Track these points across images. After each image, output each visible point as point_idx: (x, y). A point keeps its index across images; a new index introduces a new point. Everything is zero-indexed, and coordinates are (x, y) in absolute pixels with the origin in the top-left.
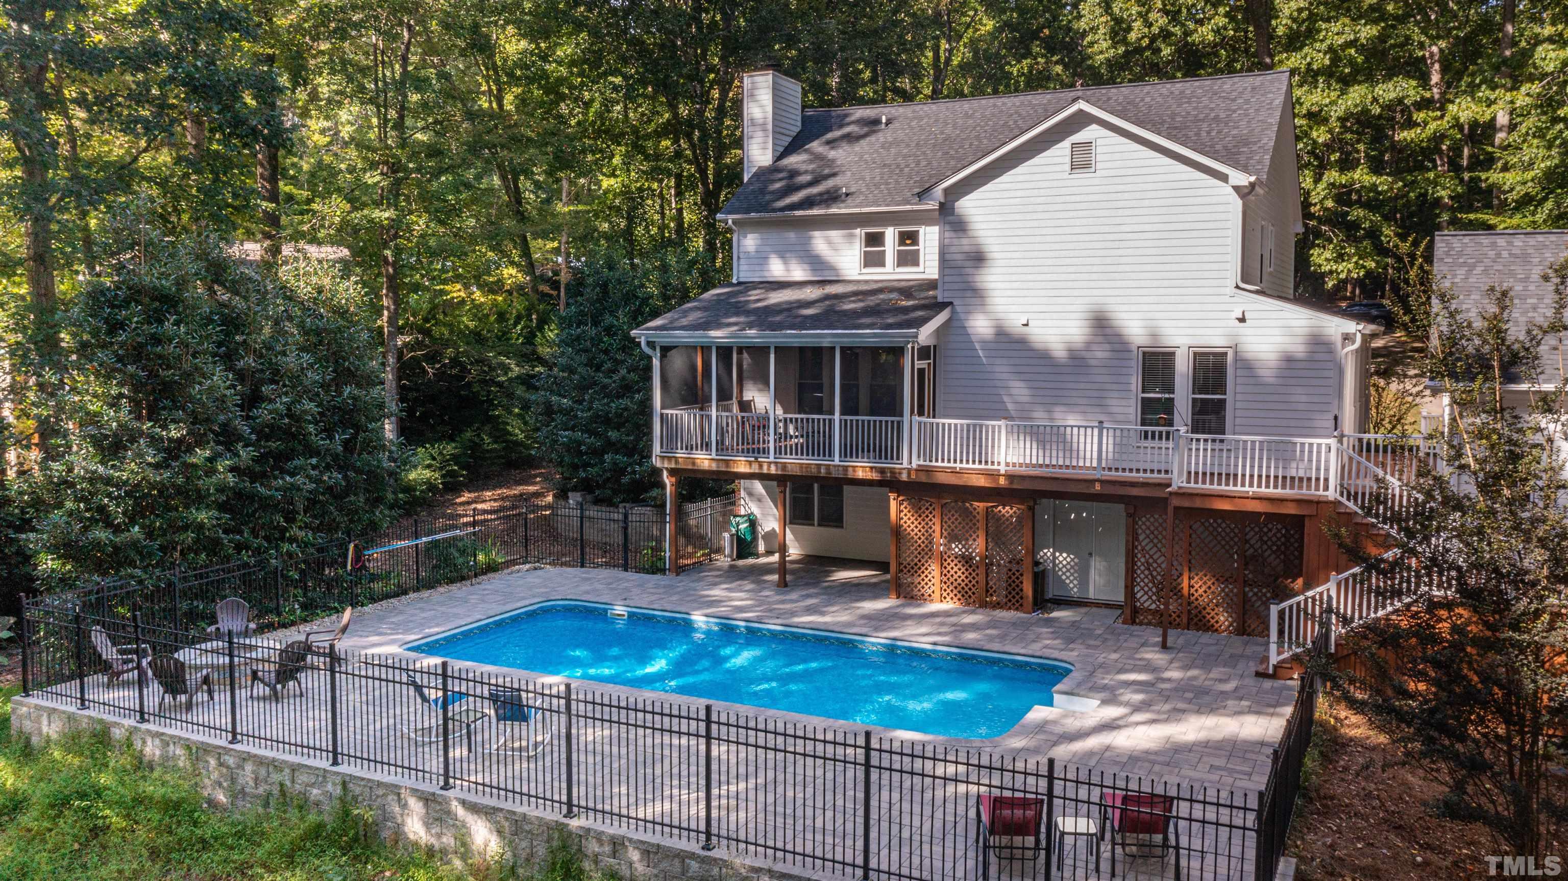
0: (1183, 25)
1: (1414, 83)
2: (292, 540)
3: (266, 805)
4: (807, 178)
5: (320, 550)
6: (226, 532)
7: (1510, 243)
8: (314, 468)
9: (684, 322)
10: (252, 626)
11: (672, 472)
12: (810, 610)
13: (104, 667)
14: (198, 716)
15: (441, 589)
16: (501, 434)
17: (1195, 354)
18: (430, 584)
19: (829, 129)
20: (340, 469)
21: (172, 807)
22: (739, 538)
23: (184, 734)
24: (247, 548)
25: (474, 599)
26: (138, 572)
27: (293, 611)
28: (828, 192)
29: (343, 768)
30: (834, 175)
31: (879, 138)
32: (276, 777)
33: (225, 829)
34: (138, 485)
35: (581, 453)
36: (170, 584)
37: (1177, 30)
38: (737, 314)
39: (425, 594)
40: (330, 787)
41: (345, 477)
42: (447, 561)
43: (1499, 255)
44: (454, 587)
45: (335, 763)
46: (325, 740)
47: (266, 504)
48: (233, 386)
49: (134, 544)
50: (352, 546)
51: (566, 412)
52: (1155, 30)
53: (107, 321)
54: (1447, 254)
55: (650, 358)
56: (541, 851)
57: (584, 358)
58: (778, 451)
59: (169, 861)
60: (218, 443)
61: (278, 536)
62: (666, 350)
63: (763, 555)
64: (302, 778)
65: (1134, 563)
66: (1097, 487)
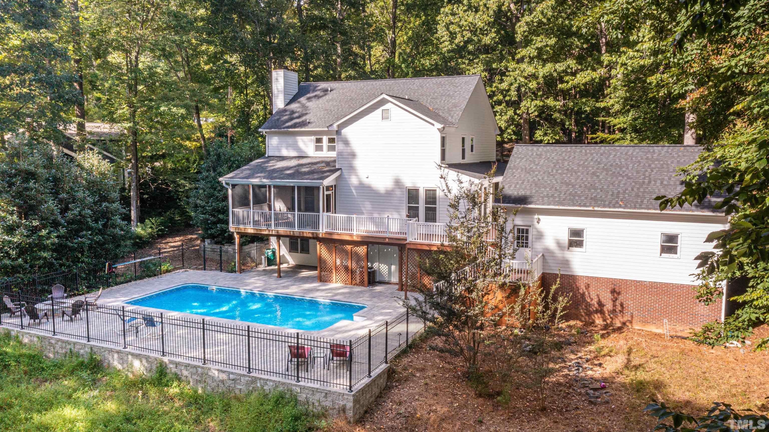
0: (478, 36)
1: (575, 62)
2: (82, 262)
3: (65, 357)
4: (297, 115)
5: (95, 265)
6: (55, 260)
7: (538, 150)
8: (91, 235)
9: (241, 175)
10: (66, 295)
11: (238, 233)
12: (284, 287)
13: (9, 310)
14: (43, 327)
15: (145, 280)
16: (183, 213)
17: (426, 190)
18: (141, 278)
19: (308, 92)
20: (102, 234)
21: (31, 357)
22: (268, 258)
23: (37, 333)
24: (64, 265)
25: (156, 283)
26: (21, 276)
27: (83, 289)
28: (303, 122)
29: (91, 343)
30: (306, 114)
31: (327, 97)
32: (69, 347)
33: (50, 364)
34: (21, 243)
35: (209, 224)
36: (34, 280)
37: (475, 39)
38: (261, 172)
39: (138, 282)
40: (86, 349)
41: (103, 238)
42: (148, 268)
43: (532, 154)
44: (151, 279)
45: (89, 341)
46: (85, 334)
47: (72, 249)
48: (56, 206)
49: (20, 266)
50: (107, 264)
51: (203, 207)
52: (466, 39)
53: (7, 182)
54: (516, 153)
55: (227, 190)
56: (154, 367)
57: (209, 185)
58: (276, 225)
59: (31, 375)
60: (52, 227)
61: (76, 260)
62: (234, 186)
64: (78, 347)
65: (402, 268)
66: (387, 240)
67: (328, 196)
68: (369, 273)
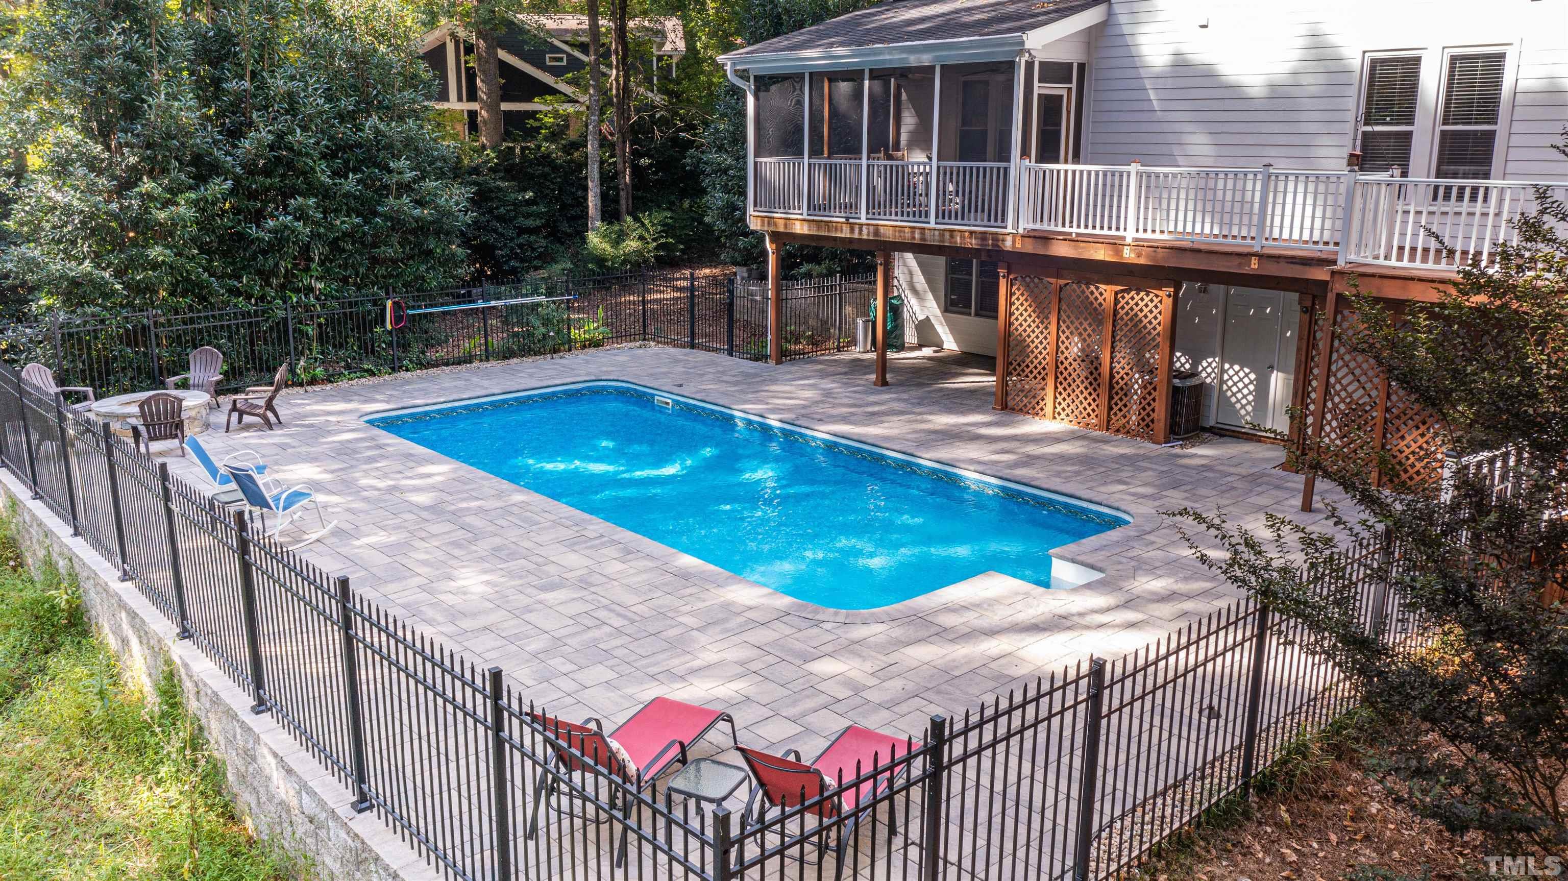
11: (774, 236)
12: (866, 416)
15: (514, 361)
17: (1454, 59)
24: (248, 296)
36: (143, 327)
39: (491, 364)
45: (76, 533)
50: (389, 303)
58: (871, 209)
62: (760, 83)
63: (912, 349)
65: (1307, 383)
66: (1254, 263)
67: (1051, 105)
68: (1176, 391)
